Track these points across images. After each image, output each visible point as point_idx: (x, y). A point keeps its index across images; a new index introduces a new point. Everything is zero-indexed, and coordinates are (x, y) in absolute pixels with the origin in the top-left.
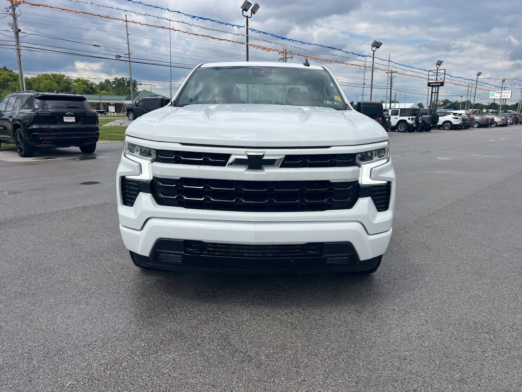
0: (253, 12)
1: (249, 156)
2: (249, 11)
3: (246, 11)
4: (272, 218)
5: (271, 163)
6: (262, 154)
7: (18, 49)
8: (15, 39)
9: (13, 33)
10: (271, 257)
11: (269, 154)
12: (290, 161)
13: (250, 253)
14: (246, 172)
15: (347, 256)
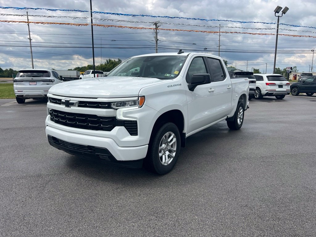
0: (284, 12)
1: (65, 100)
2: (281, 12)
3: (278, 13)
4: (82, 132)
5: (72, 104)
6: (69, 100)
7: (157, 49)
8: (156, 45)
9: (155, 41)
10: (76, 150)
11: (73, 100)
12: (82, 104)
13: (70, 146)
14: (65, 108)
15: (107, 156)
